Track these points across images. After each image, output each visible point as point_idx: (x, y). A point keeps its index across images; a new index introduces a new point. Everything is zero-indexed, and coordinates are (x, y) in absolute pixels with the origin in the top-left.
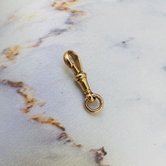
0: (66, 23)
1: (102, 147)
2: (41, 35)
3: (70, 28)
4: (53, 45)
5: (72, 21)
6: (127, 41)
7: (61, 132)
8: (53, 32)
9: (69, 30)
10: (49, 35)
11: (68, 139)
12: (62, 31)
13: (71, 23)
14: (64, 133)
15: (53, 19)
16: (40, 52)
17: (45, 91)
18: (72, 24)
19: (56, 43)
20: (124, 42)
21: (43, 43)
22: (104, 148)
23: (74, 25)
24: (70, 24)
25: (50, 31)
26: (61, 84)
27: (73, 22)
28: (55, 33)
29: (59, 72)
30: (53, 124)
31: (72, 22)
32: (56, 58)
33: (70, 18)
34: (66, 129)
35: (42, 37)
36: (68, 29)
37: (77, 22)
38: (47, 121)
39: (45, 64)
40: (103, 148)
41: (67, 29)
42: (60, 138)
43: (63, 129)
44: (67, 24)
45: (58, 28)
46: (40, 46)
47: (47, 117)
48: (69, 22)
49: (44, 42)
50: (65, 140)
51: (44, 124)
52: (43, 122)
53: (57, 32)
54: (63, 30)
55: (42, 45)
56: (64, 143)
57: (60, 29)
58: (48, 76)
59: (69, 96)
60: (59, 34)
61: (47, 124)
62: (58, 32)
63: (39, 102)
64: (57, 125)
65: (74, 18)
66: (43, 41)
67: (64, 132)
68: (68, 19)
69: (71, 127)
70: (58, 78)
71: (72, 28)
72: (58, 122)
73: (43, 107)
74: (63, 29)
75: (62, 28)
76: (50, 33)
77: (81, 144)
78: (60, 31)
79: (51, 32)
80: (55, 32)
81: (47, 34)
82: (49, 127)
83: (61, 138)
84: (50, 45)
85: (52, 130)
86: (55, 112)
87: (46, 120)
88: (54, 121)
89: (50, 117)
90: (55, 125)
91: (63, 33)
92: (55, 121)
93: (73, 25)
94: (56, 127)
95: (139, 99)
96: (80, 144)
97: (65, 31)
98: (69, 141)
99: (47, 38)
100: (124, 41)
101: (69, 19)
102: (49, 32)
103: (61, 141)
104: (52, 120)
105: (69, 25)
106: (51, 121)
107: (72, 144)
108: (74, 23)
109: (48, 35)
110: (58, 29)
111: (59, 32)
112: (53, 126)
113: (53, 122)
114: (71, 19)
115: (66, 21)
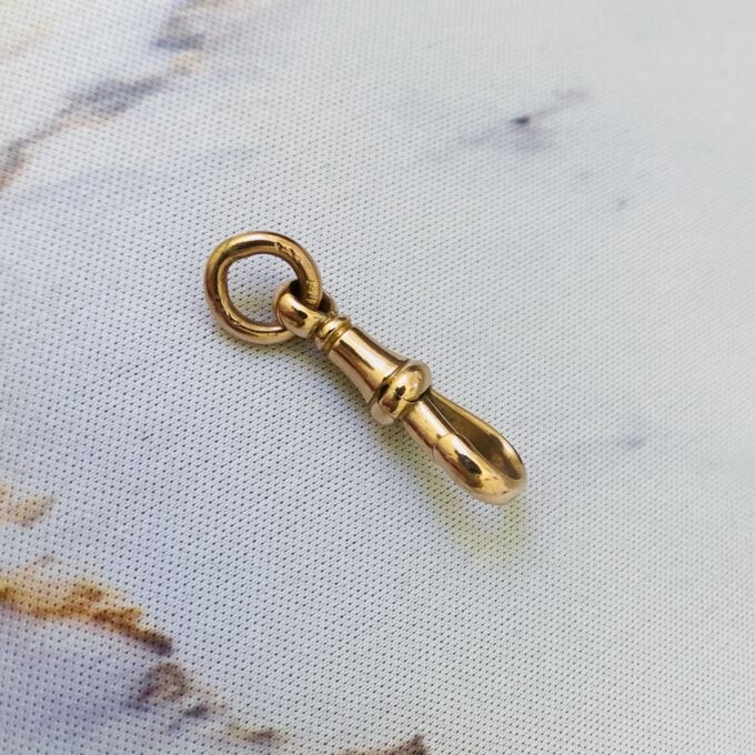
0: (161, 44)
1: (411, 738)
2: (17, 128)
3: (185, 72)
4: (86, 171)
5: (194, 32)
6: (542, 113)
7: (149, 660)
8: (85, 101)
9: (177, 81)
10: (64, 120)
11: (190, 702)
12: (135, 89)
13: (190, 42)
14: (169, 669)
15: (84, 33)
16: (15, 221)
17: (49, 435)
18: (194, 47)
19: (102, 162)
20: (523, 121)
21: (25, 165)
22: (425, 742)
23: (204, 54)
24: (180, 47)
25: (67, 98)
26: (139, 388)
27: (202, 36)
28: (98, 105)
29: (124, 320)
30: (101, 618)
31: (197, 35)
32: (105, 244)
33: (183, 14)
34: (175, 645)
35: (24, 136)
36: (170, 79)
37: (223, 31)
38: (62, 603)
39: (41, 282)
40: (417, 741)
41: (168, 75)
42: (145, 695)
43: (160, 644)
44: (162, 50)
45: (112, 77)
46: (14, 184)
47: (59, 579)
48: (179, 35)
49: (35, 161)
50: (176, 706)
51: (49, 624)
52: (40, 614)
53: (107, 102)
54: (144, 85)
55: (23, 179)
56: (168, 722)
57: (121, 84)
58: (61, 351)
59: (189, 452)
60: (121, 108)
61: (66, 621)
62: (116, 99)
63: (15, 499)
64: (122, 623)
65: (204, 10)
66: (25, 157)
67: (165, 660)
68: (171, 19)
69: (210, 631)
70: (119, 356)
71: (193, 69)
72: (128, 605)
73: (37, 525)
74: (140, 79)
75: (134, 78)
76: (66, 107)
77: (276, 727)
78: (127, 92)
79: (72, 106)
80: (95, 101)
81: (51, 116)
82: (79, 639)
83: (152, 700)
84: (70, 173)
85: (96, 654)
86: (109, 549)
87: (59, 597)
88: (103, 601)
89: (79, 580)
90: (108, 625)
91: (144, 102)
92: (111, 600)
93: (201, 49)
94: (116, 635)
95: (636, 443)
96: (268, 725)
97: (151, 88)
98: (199, 712)
99: (53, 138)
100: (521, 115)
101: (174, 22)
102: (61, 106)
103: (149, 716)
104: (95, 595)
105: (175, 55)
106: (86, 605)
107: (217, 726)
108: (208, 37)
109: (59, 120)
110: (114, 81)
111: (119, 96)
112: (98, 630)
113: (101, 606)
114: (186, 18)
115: (161, 33)
